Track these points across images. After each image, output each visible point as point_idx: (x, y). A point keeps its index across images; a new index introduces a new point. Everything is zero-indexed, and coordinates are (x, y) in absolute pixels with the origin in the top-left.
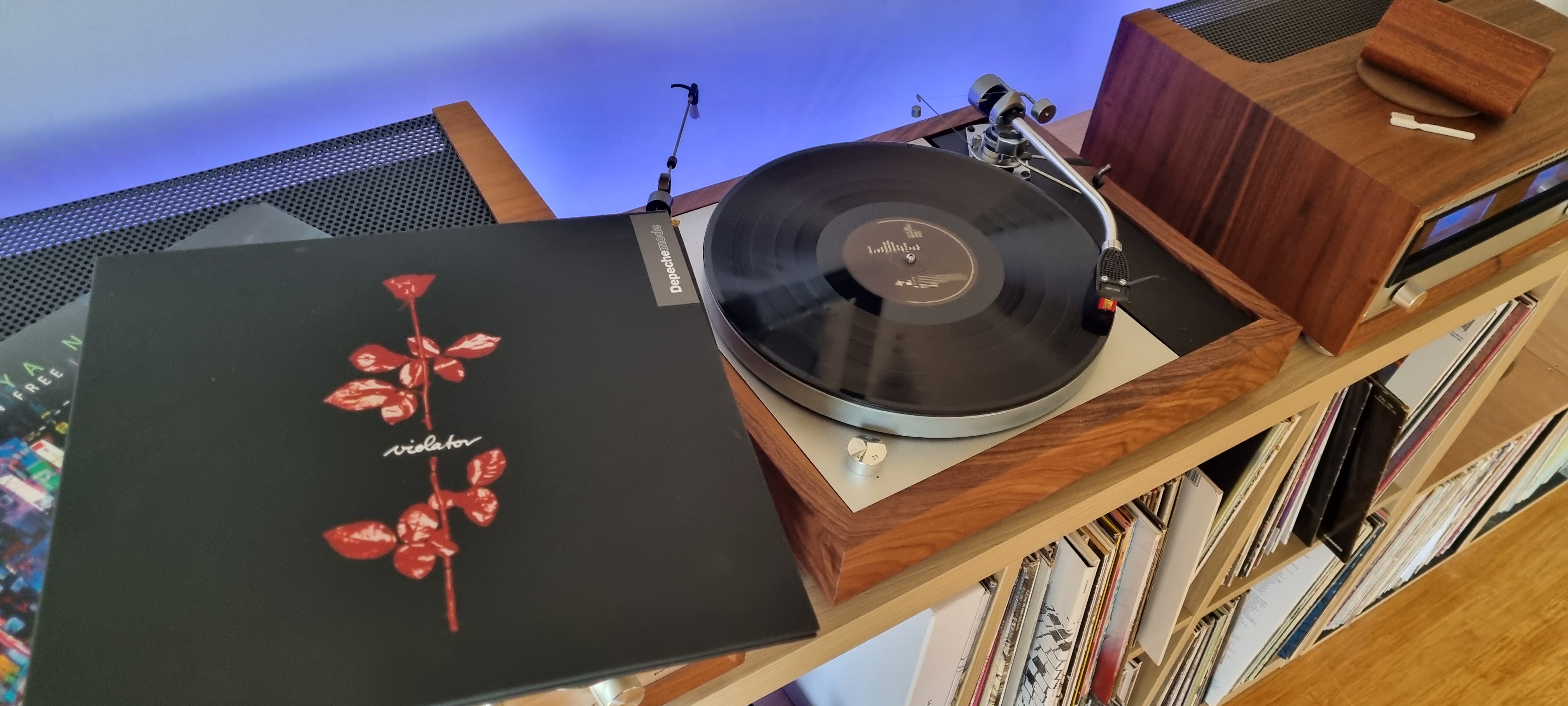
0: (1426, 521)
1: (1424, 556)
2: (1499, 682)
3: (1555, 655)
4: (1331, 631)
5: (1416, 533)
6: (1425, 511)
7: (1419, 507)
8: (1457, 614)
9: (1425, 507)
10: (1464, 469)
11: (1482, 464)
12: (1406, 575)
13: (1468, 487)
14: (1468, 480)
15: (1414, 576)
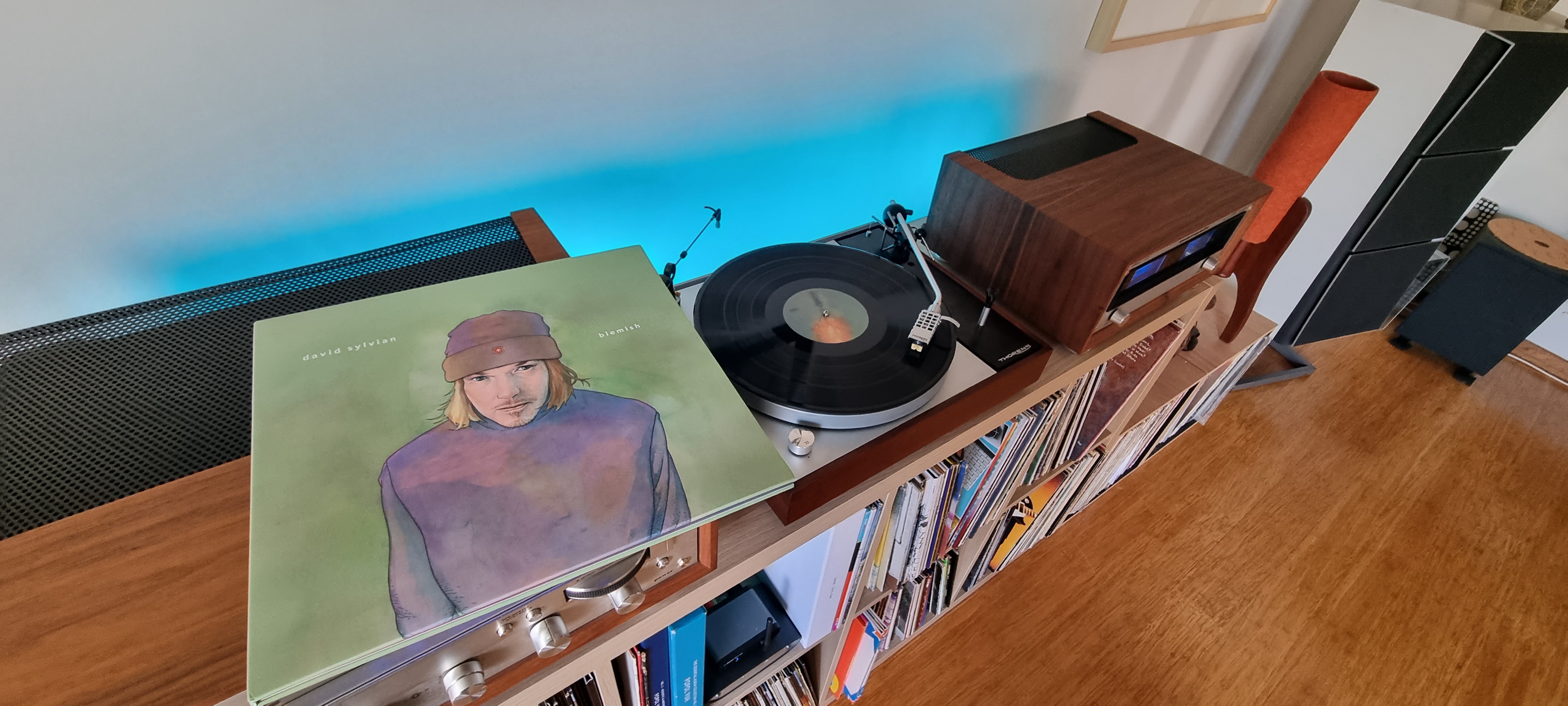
0: (1124, 450)
1: (1121, 470)
2: (1165, 539)
3: (1194, 523)
4: (1072, 515)
5: (1117, 457)
6: (1123, 445)
7: (1120, 442)
8: (1140, 502)
9: (1123, 442)
10: (1143, 421)
11: (1152, 417)
12: (1111, 481)
13: (1145, 431)
14: (1146, 426)
15: (1116, 481)
